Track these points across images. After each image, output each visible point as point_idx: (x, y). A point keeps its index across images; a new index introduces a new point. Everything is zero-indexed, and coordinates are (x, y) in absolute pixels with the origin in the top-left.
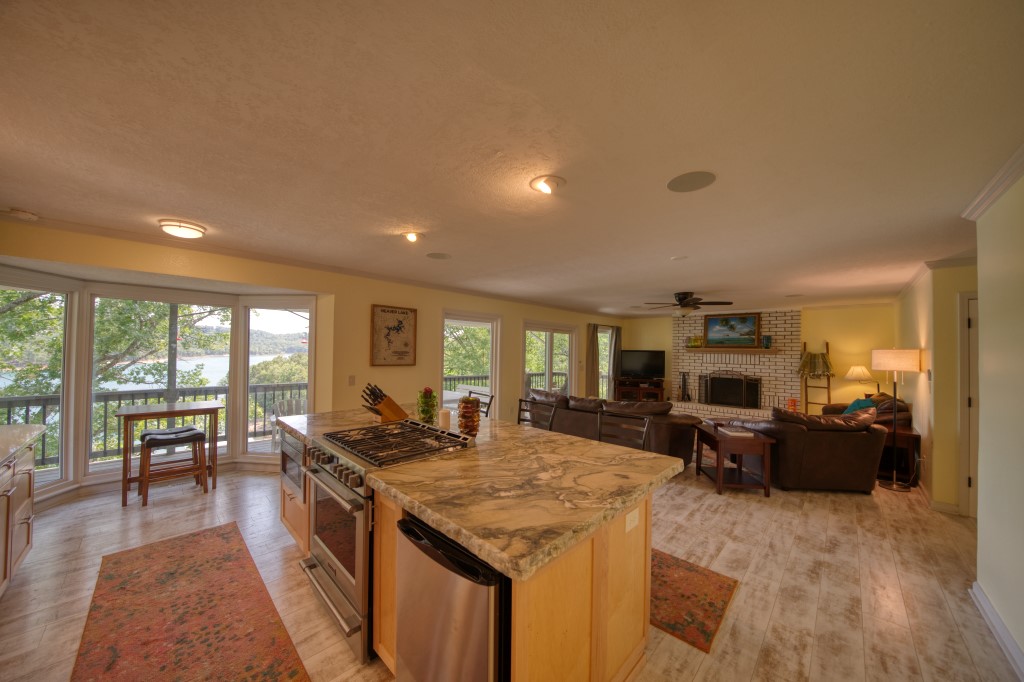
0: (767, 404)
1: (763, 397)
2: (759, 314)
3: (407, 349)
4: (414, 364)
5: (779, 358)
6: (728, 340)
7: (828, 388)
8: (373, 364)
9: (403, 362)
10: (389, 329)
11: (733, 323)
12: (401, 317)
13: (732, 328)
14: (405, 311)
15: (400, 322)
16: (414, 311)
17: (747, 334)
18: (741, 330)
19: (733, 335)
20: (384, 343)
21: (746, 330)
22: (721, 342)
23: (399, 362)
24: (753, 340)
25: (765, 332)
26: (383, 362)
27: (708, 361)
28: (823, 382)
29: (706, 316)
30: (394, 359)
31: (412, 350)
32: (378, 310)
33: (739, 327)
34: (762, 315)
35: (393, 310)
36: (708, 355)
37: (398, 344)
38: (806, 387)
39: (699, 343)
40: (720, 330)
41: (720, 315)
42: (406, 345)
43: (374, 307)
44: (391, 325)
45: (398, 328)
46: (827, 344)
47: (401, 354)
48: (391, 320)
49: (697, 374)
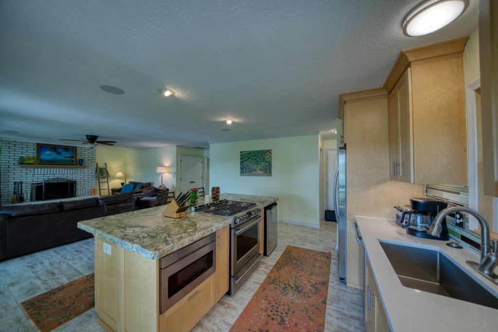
0: (79, 194)
1: (77, 190)
2: (76, 147)
5: (86, 170)
6: (57, 160)
7: (108, 182)
11: (59, 150)
13: (59, 153)
17: (70, 157)
18: (64, 156)
19: (59, 157)
21: (68, 155)
22: (51, 161)
24: (73, 161)
25: (79, 157)
27: (39, 173)
28: (106, 180)
29: (38, 144)
33: (63, 153)
34: (77, 148)
38: (99, 183)
39: (32, 161)
41: (49, 145)
46: (106, 164)
49: (29, 182)
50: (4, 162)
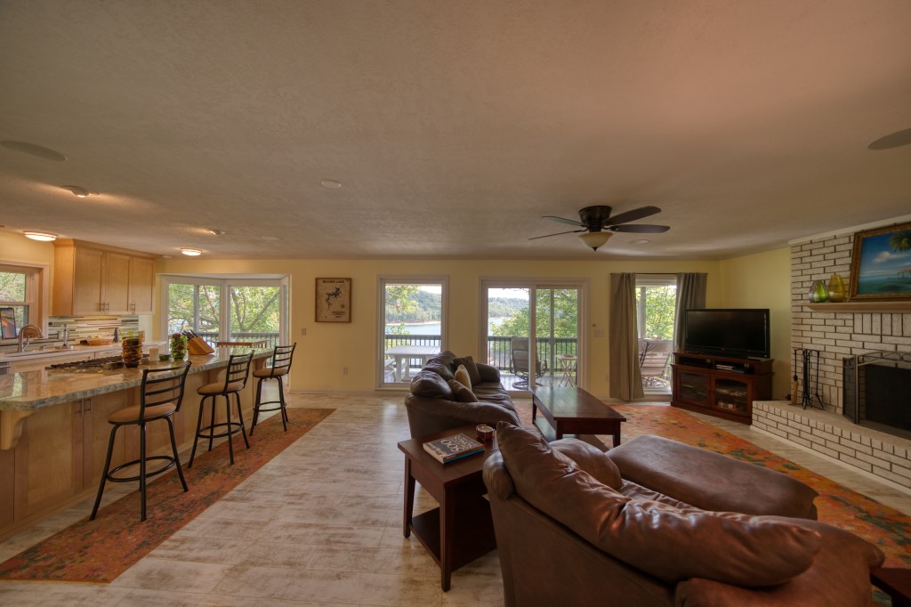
3: (343, 310)
4: (350, 321)
8: (316, 321)
9: (340, 320)
10: (329, 295)
12: (338, 285)
14: (341, 280)
15: (338, 289)
16: (350, 280)
20: (325, 305)
22: (894, 288)
23: (337, 319)
26: (324, 319)
29: (857, 235)
30: (332, 317)
31: (347, 311)
32: (320, 282)
35: (332, 280)
36: (867, 317)
37: (336, 306)
40: (890, 261)
41: (890, 227)
42: (343, 306)
43: (317, 279)
44: (330, 292)
45: (336, 294)
47: (338, 314)
48: (331, 288)
49: (840, 357)
50: (795, 297)
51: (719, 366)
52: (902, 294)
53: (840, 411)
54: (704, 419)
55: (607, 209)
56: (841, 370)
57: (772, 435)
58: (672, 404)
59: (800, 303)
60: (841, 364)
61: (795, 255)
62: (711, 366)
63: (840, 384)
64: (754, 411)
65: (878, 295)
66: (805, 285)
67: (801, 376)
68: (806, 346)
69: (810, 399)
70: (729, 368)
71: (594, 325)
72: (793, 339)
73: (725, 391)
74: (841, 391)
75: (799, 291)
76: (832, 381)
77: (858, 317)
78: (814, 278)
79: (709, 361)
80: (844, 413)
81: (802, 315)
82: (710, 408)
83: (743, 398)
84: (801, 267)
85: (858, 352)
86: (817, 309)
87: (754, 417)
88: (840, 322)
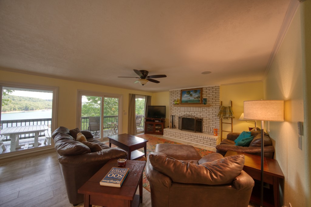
0: (205, 131)
1: (204, 127)
5: (210, 109)
7: (232, 124)
13: (191, 95)
17: (197, 98)
19: (191, 98)
22: (187, 102)
24: (199, 100)
25: (204, 97)
28: (229, 121)
29: (181, 90)
33: (194, 94)
34: (203, 89)
38: (222, 123)
39: (179, 103)
40: (186, 97)
41: (187, 89)
46: (232, 102)
49: (178, 116)
50: (170, 103)
51: (156, 121)
52: (188, 103)
53: (178, 128)
54: (154, 136)
55: (147, 72)
56: (178, 119)
57: (168, 137)
58: (145, 133)
59: (171, 105)
60: (178, 118)
61: (171, 93)
62: (154, 121)
63: (178, 122)
64: (164, 131)
65: (185, 103)
66: (172, 100)
67: (172, 122)
68: (172, 114)
69: (173, 127)
70: (158, 121)
71: (124, 111)
72: (170, 113)
73: (157, 127)
74: (178, 124)
75: (171, 102)
76: (177, 122)
77: (181, 108)
78: (174, 99)
79: (152, 120)
80: (179, 129)
81: (172, 107)
82: (154, 133)
83: (161, 128)
84: (171, 96)
85: (181, 115)
86: (175, 106)
87: (164, 133)
88: (178, 109)
